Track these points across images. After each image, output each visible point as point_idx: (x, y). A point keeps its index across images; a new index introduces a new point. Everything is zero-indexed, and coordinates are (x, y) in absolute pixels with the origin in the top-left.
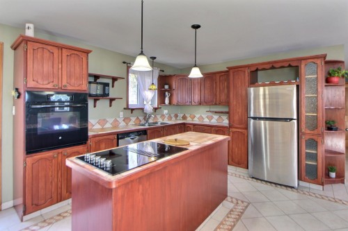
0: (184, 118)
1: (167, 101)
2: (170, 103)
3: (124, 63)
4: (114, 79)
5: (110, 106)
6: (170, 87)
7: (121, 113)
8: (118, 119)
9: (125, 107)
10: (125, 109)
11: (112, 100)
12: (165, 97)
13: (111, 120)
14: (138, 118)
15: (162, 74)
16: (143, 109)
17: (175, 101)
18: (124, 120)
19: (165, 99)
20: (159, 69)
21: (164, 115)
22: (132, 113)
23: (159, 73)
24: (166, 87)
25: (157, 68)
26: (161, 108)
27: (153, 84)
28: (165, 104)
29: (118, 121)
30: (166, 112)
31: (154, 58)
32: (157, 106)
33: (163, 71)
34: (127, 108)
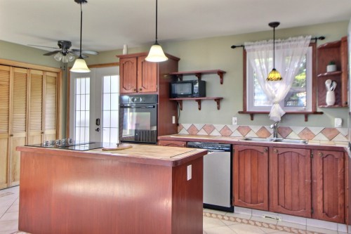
1: (330, 98)
3: (233, 47)
5: (218, 108)
6: (338, 68)
7: (234, 119)
8: (229, 126)
9: (242, 110)
10: (240, 112)
12: (325, 89)
13: (219, 127)
14: (263, 128)
18: (238, 129)
19: (326, 94)
20: (310, 37)
21: (334, 129)
22: (252, 119)
23: (313, 44)
24: (330, 69)
25: (301, 37)
26: (322, 113)
27: (274, 70)
28: (326, 104)
29: (229, 129)
30: (337, 122)
31: (274, 25)
32: (310, 110)
33: (322, 38)
34: (244, 112)
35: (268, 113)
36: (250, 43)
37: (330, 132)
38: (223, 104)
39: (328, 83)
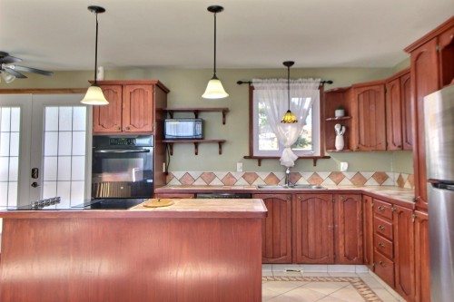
0: (401, 181)
1: (339, 143)
2: (347, 146)
3: (240, 83)
4: (225, 112)
5: (220, 153)
6: (347, 113)
7: (239, 165)
8: (233, 174)
9: (248, 155)
10: (245, 157)
11: (221, 143)
12: (335, 134)
13: (221, 175)
14: (272, 174)
17: (354, 143)
18: (244, 177)
19: (335, 139)
20: (319, 80)
21: (340, 173)
22: (259, 165)
23: (321, 88)
24: (339, 113)
25: (311, 79)
26: (329, 157)
27: (289, 111)
28: (335, 148)
29: (233, 177)
30: (343, 166)
31: (289, 64)
32: (318, 154)
33: (330, 82)
34: (251, 157)
35: (279, 158)
36: (258, 80)
37: (337, 175)
38: (225, 148)
39: (337, 127)
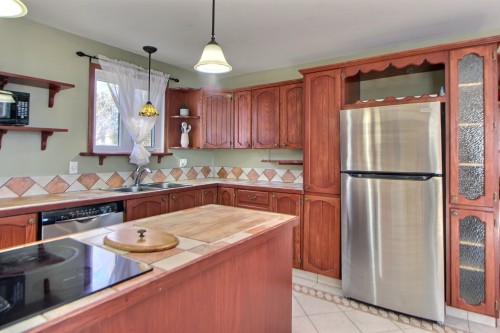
0: (222, 174)
1: (184, 141)
2: (191, 145)
3: (80, 54)
4: (54, 88)
5: (43, 148)
6: (192, 113)
7: (74, 166)
8: (63, 177)
9: (85, 150)
10: (82, 154)
11: (46, 134)
13: (44, 180)
14: (116, 174)
15: (174, 86)
16: (127, 156)
17: (200, 141)
18: (79, 180)
19: (181, 136)
20: (169, 76)
21: (179, 169)
22: (101, 163)
24: (184, 112)
25: (162, 73)
26: (171, 154)
27: (149, 103)
29: (64, 182)
30: (183, 162)
31: (151, 50)
32: (162, 151)
33: (177, 81)
34: (90, 154)
36: (105, 58)
37: (176, 171)
39: (184, 125)
